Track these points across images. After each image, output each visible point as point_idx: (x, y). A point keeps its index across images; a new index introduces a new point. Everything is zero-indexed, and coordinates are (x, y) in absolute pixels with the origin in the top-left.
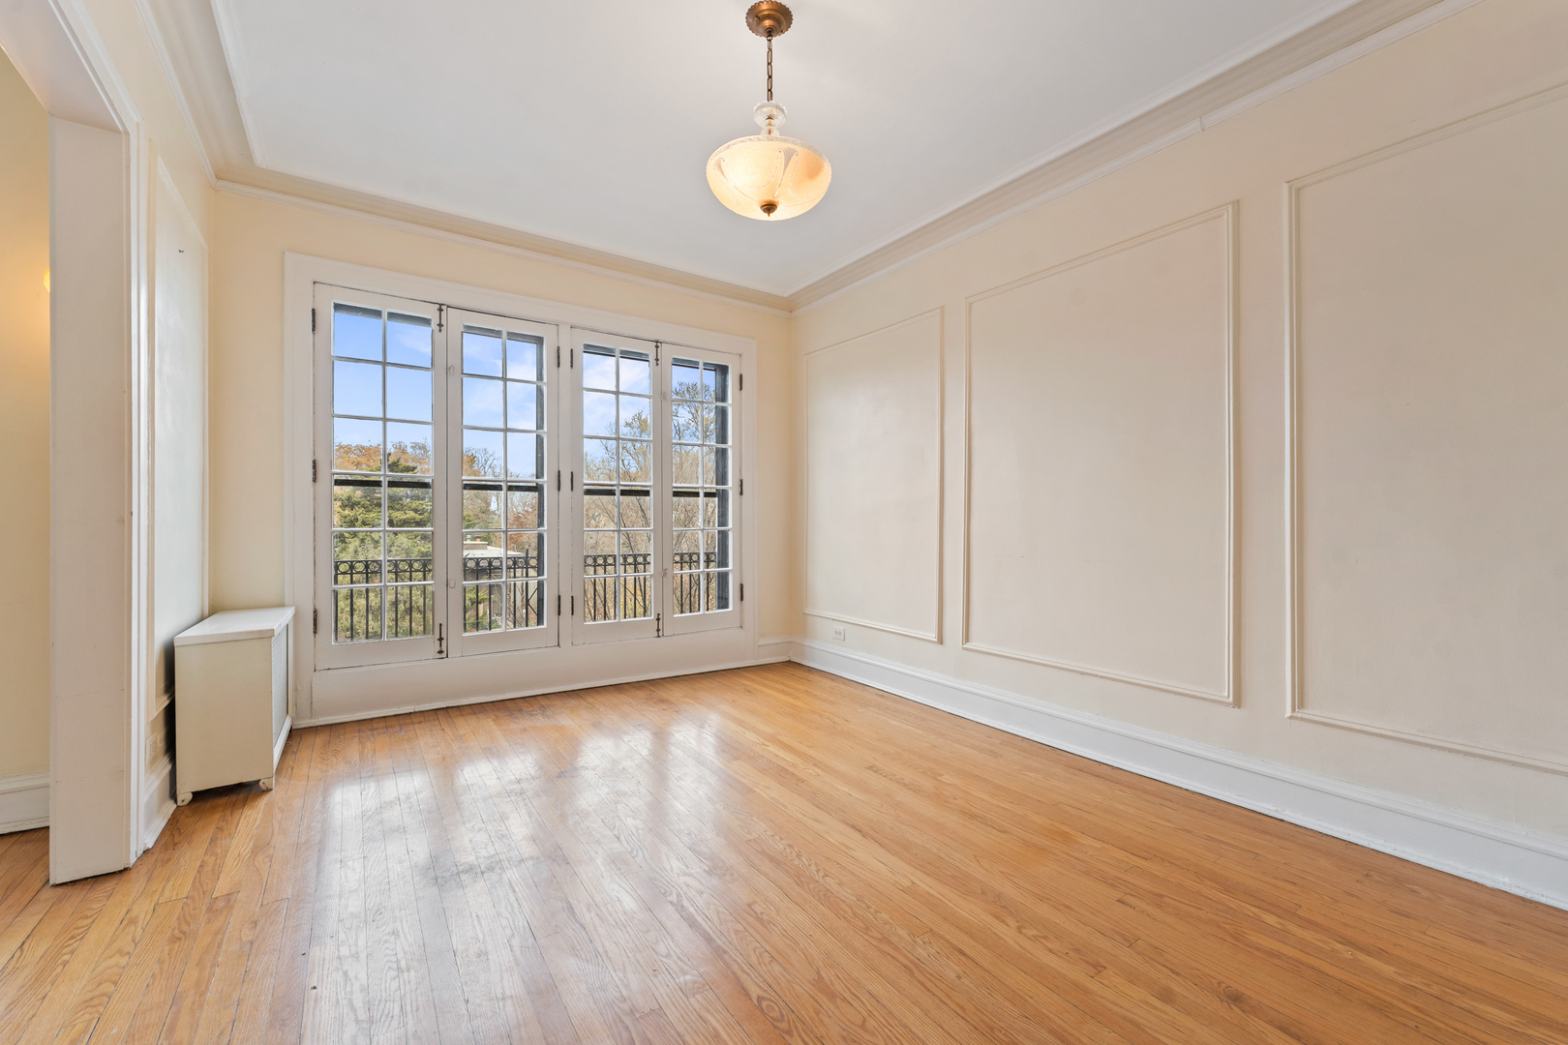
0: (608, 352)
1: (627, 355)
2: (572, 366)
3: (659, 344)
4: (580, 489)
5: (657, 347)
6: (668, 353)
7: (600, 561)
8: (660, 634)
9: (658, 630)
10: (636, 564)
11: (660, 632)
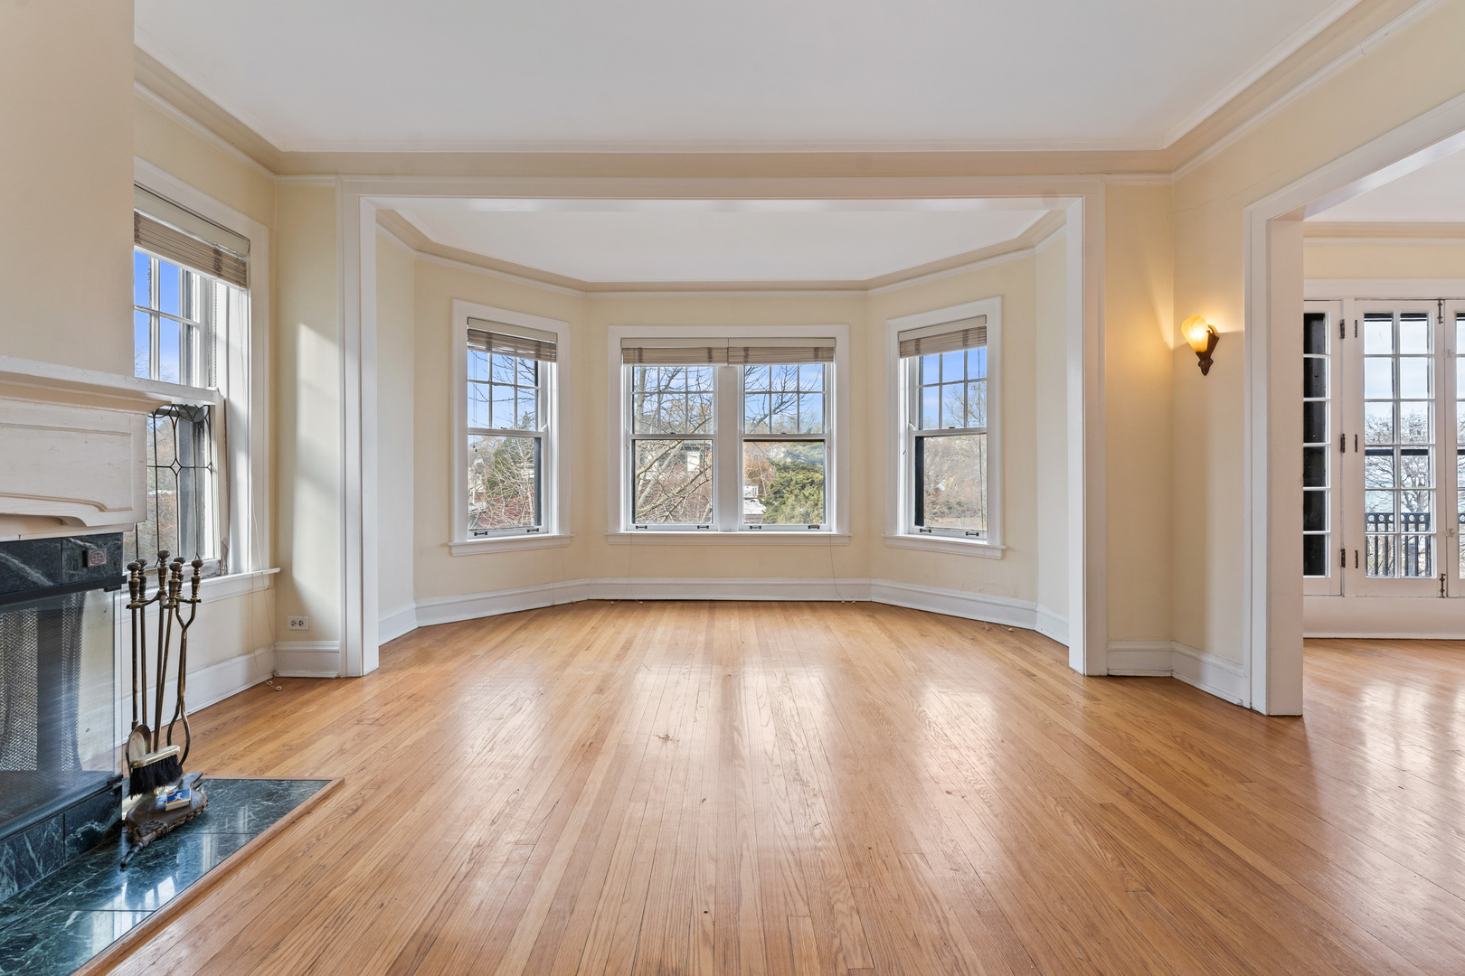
0: (1386, 316)
1: (1408, 316)
2: (1356, 336)
3: (1442, 302)
4: (1362, 449)
5: (1440, 305)
6: (1450, 309)
7: (1382, 518)
8: (1445, 595)
9: (1442, 591)
10: (1417, 523)
11: (1445, 593)
